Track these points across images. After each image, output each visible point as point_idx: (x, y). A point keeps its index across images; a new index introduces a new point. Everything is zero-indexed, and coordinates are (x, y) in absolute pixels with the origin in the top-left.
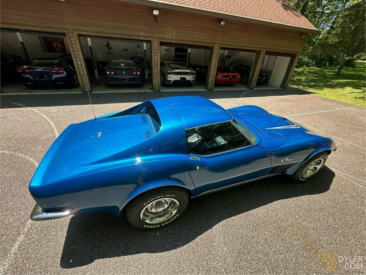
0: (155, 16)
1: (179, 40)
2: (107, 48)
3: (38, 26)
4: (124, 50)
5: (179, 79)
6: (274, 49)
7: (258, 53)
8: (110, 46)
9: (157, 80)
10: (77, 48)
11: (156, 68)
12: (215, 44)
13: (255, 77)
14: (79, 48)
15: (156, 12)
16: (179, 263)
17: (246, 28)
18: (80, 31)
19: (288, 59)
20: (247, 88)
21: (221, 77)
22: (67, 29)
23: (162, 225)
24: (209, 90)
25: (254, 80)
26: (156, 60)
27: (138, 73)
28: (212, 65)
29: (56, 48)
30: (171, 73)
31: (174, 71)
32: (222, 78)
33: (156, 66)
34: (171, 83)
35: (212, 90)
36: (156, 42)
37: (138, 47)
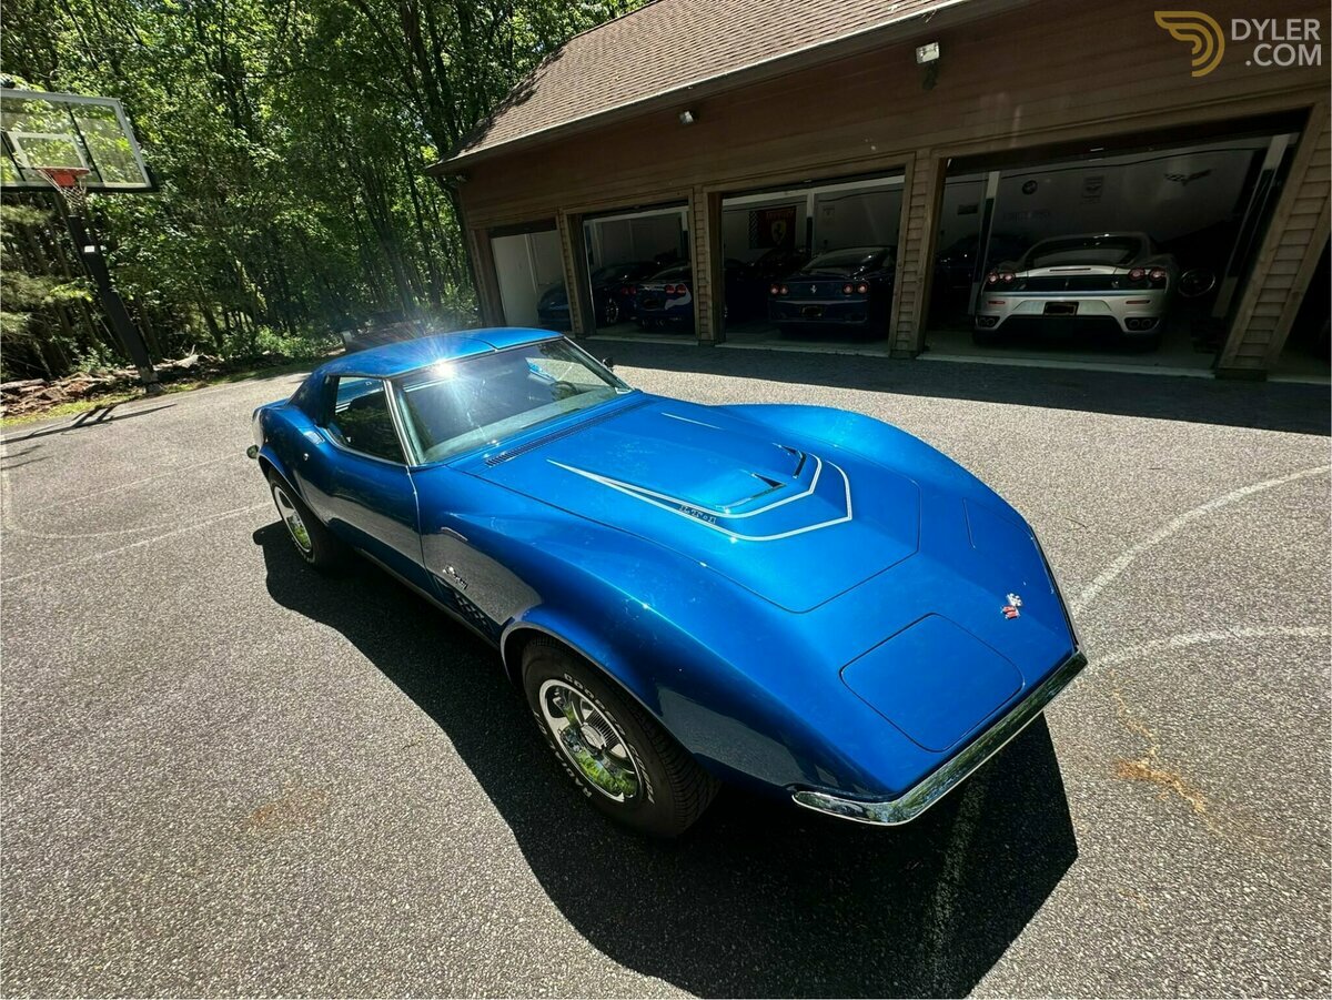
0: (930, 65)
5: (1040, 311)
9: (907, 311)
11: (912, 268)
15: (931, 53)
22: (692, 185)
24: (1224, 375)
26: (914, 234)
27: (862, 289)
30: (1003, 286)
31: (1018, 275)
33: (908, 258)
34: (996, 326)
35: (1259, 376)
36: (926, 165)
37: (1025, 192)
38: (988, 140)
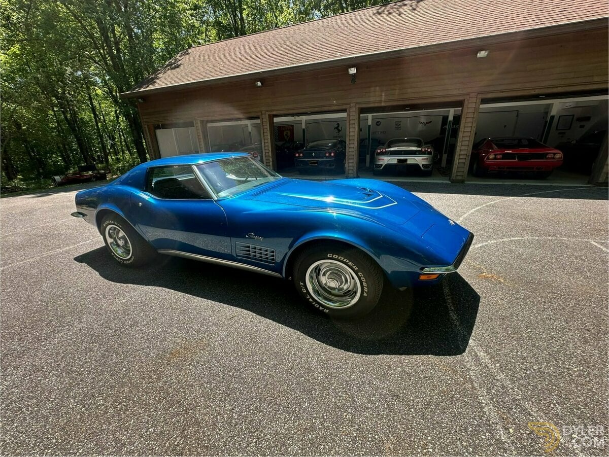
0: (353, 75)
2: (337, 131)
5: (395, 162)
8: (340, 128)
11: (352, 146)
12: (468, 94)
15: (353, 71)
17: (561, 46)
20: (589, 183)
21: (495, 158)
24: (453, 182)
27: (333, 154)
30: (382, 154)
31: (387, 150)
32: (500, 159)
33: (351, 142)
34: (382, 168)
35: (462, 182)
36: (354, 109)
37: (377, 125)
38: (375, 102)
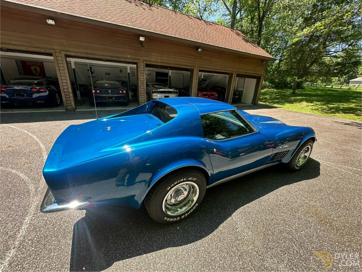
0: (141, 42)
1: (162, 63)
3: (24, 46)
4: (107, 74)
6: (243, 72)
7: (231, 75)
8: (92, 71)
9: (143, 97)
10: (63, 67)
11: (142, 87)
12: (195, 67)
13: (230, 95)
14: (66, 67)
15: (142, 39)
16: (209, 253)
17: (219, 55)
18: (68, 51)
19: (255, 81)
22: (54, 49)
23: (182, 218)
25: (230, 97)
26: (142, 79)
27: (124, 92)
28: (193, 85)
29: (34, 72)
30: (155, 92)
31: (158, 90)
32: (202, 96)
33: (142, 85)
36: (142, 64)
37: (120, 72)
38: (154, 62)
